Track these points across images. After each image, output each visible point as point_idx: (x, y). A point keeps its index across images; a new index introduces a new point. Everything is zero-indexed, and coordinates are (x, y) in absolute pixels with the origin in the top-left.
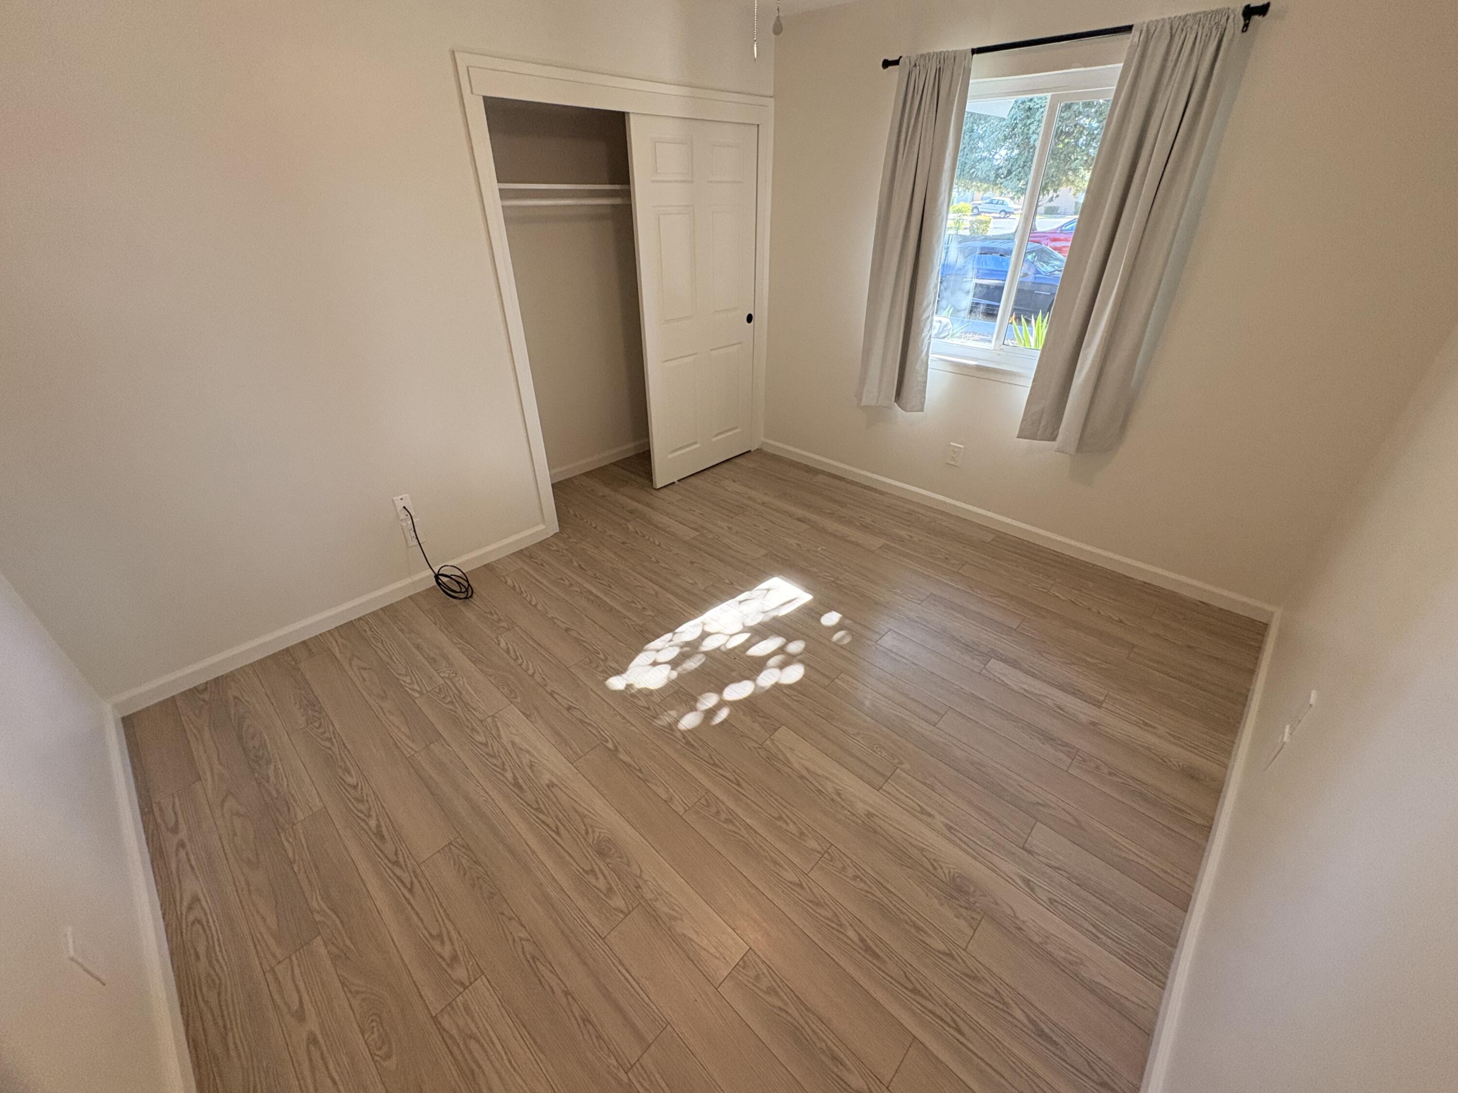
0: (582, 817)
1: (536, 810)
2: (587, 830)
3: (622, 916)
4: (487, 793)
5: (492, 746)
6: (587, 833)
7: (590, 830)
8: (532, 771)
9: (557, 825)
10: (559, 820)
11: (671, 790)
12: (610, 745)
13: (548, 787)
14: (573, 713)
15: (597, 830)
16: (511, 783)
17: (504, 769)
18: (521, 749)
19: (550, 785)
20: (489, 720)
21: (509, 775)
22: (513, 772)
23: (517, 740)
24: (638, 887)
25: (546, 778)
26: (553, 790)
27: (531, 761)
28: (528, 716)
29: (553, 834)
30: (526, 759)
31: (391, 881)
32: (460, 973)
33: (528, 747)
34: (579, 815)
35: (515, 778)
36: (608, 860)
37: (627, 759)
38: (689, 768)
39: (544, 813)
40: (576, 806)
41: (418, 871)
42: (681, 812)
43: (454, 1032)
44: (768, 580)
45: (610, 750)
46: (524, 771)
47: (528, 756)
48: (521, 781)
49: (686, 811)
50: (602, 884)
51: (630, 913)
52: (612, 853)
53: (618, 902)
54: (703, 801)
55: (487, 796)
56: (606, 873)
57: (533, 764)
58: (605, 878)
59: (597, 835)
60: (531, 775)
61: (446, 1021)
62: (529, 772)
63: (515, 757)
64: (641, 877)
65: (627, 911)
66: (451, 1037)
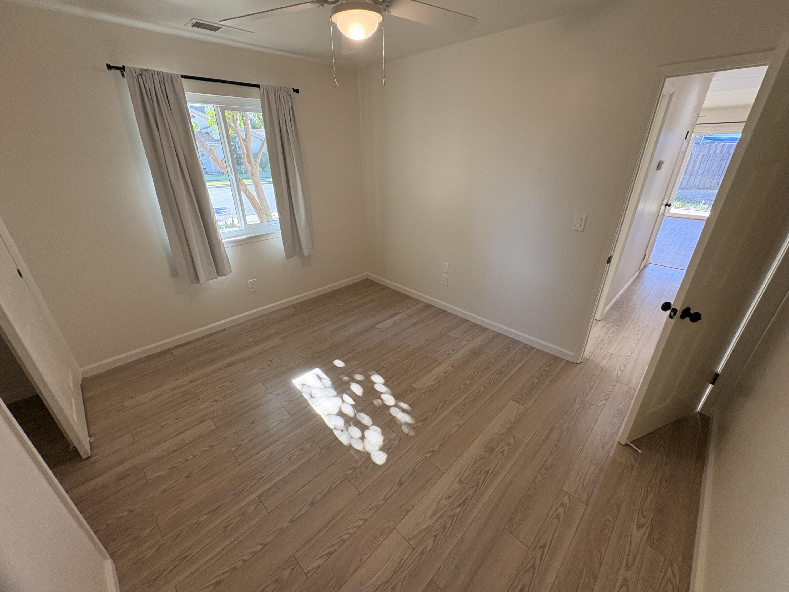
0: (476, 461)
1: (477, 486)
2: (482, 458)
3: (516, 438)
4: (474, 520)
5: (436, 531)
6: (484, 458)
7: (483, 456)
8: (452, 496)
9: (484, 473)
10: (481, 472)
11: (453, 425)
12: (429, 455)
13: (462, 483)
14: (404, 481)
15: (482, 453)
16: (464, 506)
17: (454, 515)
18: (437, 508)
19: (461, 482)
20: (412, 543)
21: (458, 510)
22: (456, 508)
23: (430, 513)
24: (503, 434)
25: (456, 486)
26: (463, 480)
27: (446, 499)
28: (408, 511)
29: (489, 475)
30: (444, 502)
31: (544, 563)
32: (566, 500)
33: (436, 503)
34: (475, 463)
35: (459, 506)
36: (495, 447)
37: (438, 445)
38: (439, 419)
39: (479, 482)
40: (470, 466)
41: (533, 547)
42: (464, 421)
43: (586, 494)
44: (294, 384)
45: (432, 455)
46: (454, 501)
47: (442, 502)
48: (461, 501)
49: (463, 419)
50: (506, 448)
51: (514, 436)
52: (491, 446)
53: (512, 440)
54: (457, 413)
55: (475, 520)
56: (500, 447)
57: (447, 496)
58: (503, 447)
59: (484, 453)
60: (455, 496)
61: (584, 499)
62: (453, 498)
63: (443, 511)
64: (498, 434)
65: (514, 437)
66: (588, 495)
